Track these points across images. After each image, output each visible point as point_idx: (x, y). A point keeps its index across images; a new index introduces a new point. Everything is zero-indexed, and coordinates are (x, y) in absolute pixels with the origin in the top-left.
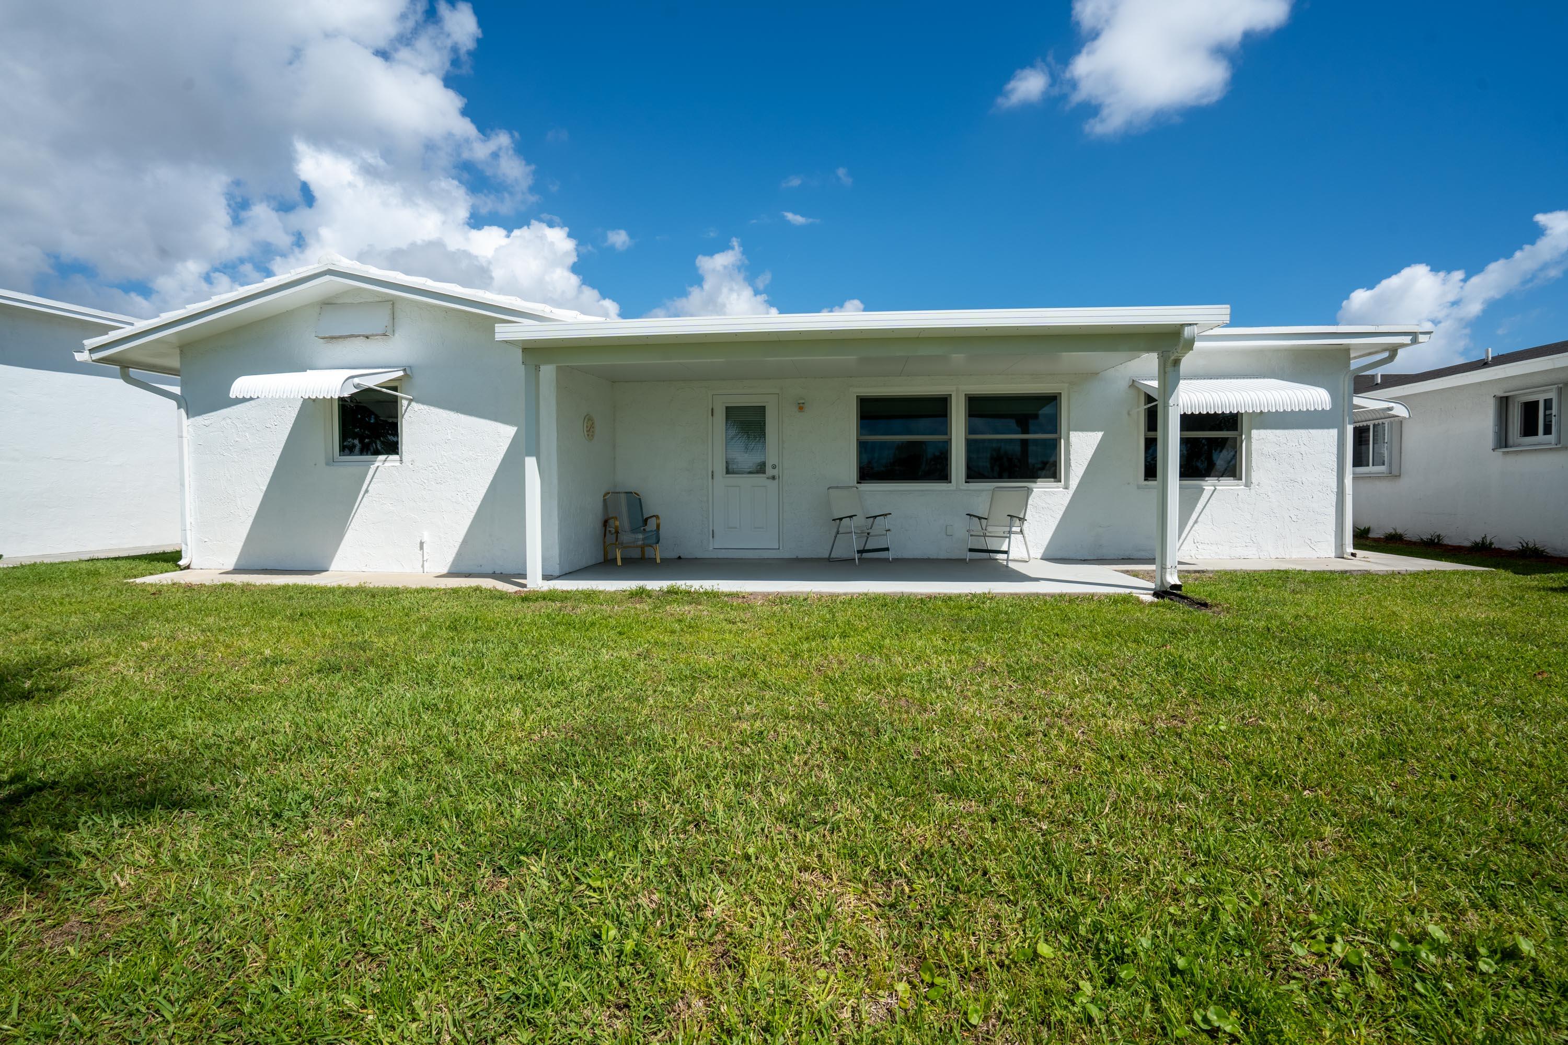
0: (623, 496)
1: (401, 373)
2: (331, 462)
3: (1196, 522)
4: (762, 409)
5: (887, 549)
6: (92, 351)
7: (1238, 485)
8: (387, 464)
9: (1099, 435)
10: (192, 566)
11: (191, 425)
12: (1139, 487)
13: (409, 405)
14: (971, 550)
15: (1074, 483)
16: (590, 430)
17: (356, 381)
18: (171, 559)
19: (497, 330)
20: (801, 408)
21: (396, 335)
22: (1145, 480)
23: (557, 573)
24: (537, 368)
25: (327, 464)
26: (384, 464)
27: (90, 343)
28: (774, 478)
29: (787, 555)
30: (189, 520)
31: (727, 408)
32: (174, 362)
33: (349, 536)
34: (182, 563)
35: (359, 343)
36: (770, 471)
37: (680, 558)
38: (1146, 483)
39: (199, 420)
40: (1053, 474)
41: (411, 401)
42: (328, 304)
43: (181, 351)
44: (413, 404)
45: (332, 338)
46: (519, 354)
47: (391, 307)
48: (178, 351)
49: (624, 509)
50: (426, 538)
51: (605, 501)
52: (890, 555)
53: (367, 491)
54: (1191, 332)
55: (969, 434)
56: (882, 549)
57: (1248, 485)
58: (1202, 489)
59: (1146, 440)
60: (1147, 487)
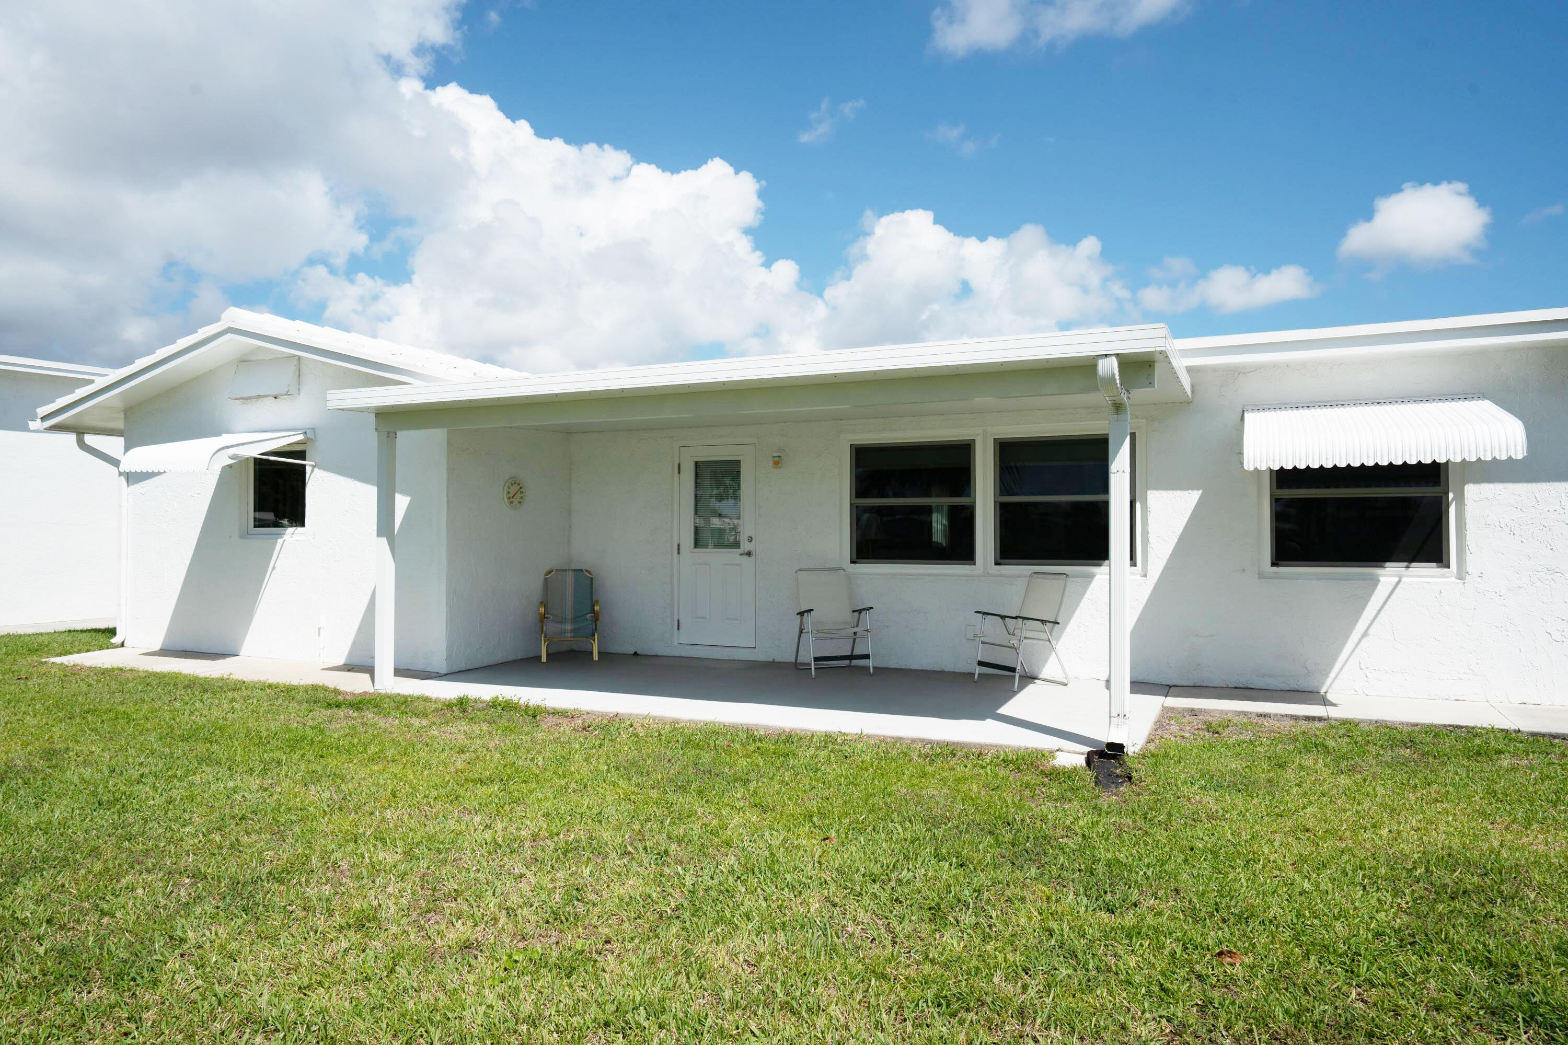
0: (570, 575)
1: (301, 437)
2: (245, 535)
3: (1365, 634)
4: (736, 465)
5: (867, 657)
6: (43, 419)
7: (1443, 576)
8: (295, 537)
9: (1194, 496)
10: (125, 644)
11: (130, 494)
12: (1260, 575)
13: (312, 471)
14: (981, 664)
16: (516, 493)
17: (232, 451)
18: (109, 635)
19: (329, 397)
20: (777, 462)
21: (301, 394)
22: (1274, 564)
23: (444, 671)
24: (391, 436)
25: (242, 537)
26: (291, 534)
27: (41, 411)
28: (749, 554)
29: (762, 657)
30: (124, 594)
31: (696, 463)
34: (116, 640)
35: (268, 404)
36: (746, 546)
37: (636, 653)
38: (1275, 569)
39: (137, 488)
41: (314, 467)
43: (125, 415)
44: (316, 470)
45: (249, 398)
46: (372, 418)
47: (296, 362)
48: (122, 415)
49: (569, 591)
51: (546, 580)
52: (871, 664)
53: (274, 568)
54: (1108, 367)
55: (1002, 494)
56: (851, 657)
57: (1461, 576)
58: (1375, 581)
59: (1276, 501)
60: (1277, 576)
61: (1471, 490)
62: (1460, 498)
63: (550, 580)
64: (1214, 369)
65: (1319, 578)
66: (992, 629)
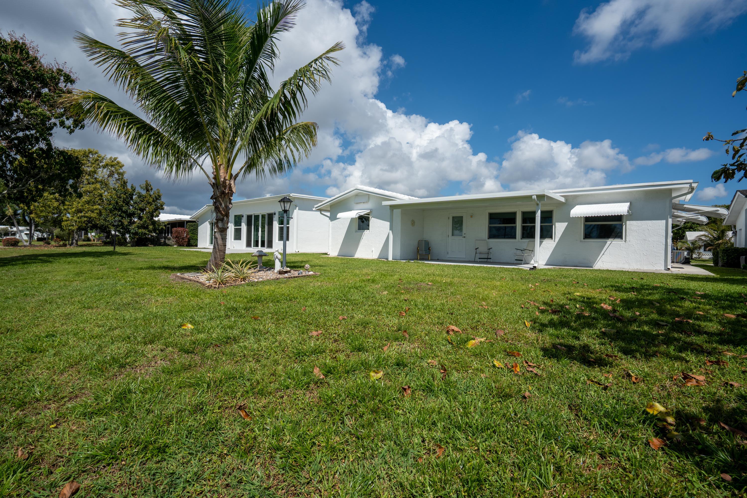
1: (369, 211)
2: (356, 232)
3: (603, 254)
4: (462, 217)
5: (491, 259)
6: (315, 208)
7: (621, 241)
9: (566, 224)
10: (330, 255)
11: (331, 223)
12: (581, 241)
14: (516, 260)
15: (557, 240)
16: (413, 223)
17: (361, 213)
18: (326, 254)
19: (382, 203)
20: (471, 217)
21: (369, 202)
22: (584, 239)
24: (393, 210)
26: (366, 232)
27: (316, 206)
29: (467, 260)
30: (330, 244)
31: (453, 217)
32: (329, 209)
33: (359, 248)
34: (328, 254)
35: (362, 204)
36: (464, 236)
37: (438, 259)
39: (333, 222)
40: (551, 237)
42: (357, 195)
44: (372, 218)
45: (357, 203)
46: (389, 207)
47: (368, 196)
48: (331, 207)
49: (423, 245)
50: (373, 249)
52: (491, 261)
53: (362, 238)
54: (534, 197)
55: (523, 223)
56: (487, 258)
57: (625, 241)
58: (606, 242)
59: (585, 226)
60: (585, 242)
61: (628, 222)
62: (626, 224)
63: (420, 242)
64: (571, 196)
65: (594, 242)
66: (519, 252)
